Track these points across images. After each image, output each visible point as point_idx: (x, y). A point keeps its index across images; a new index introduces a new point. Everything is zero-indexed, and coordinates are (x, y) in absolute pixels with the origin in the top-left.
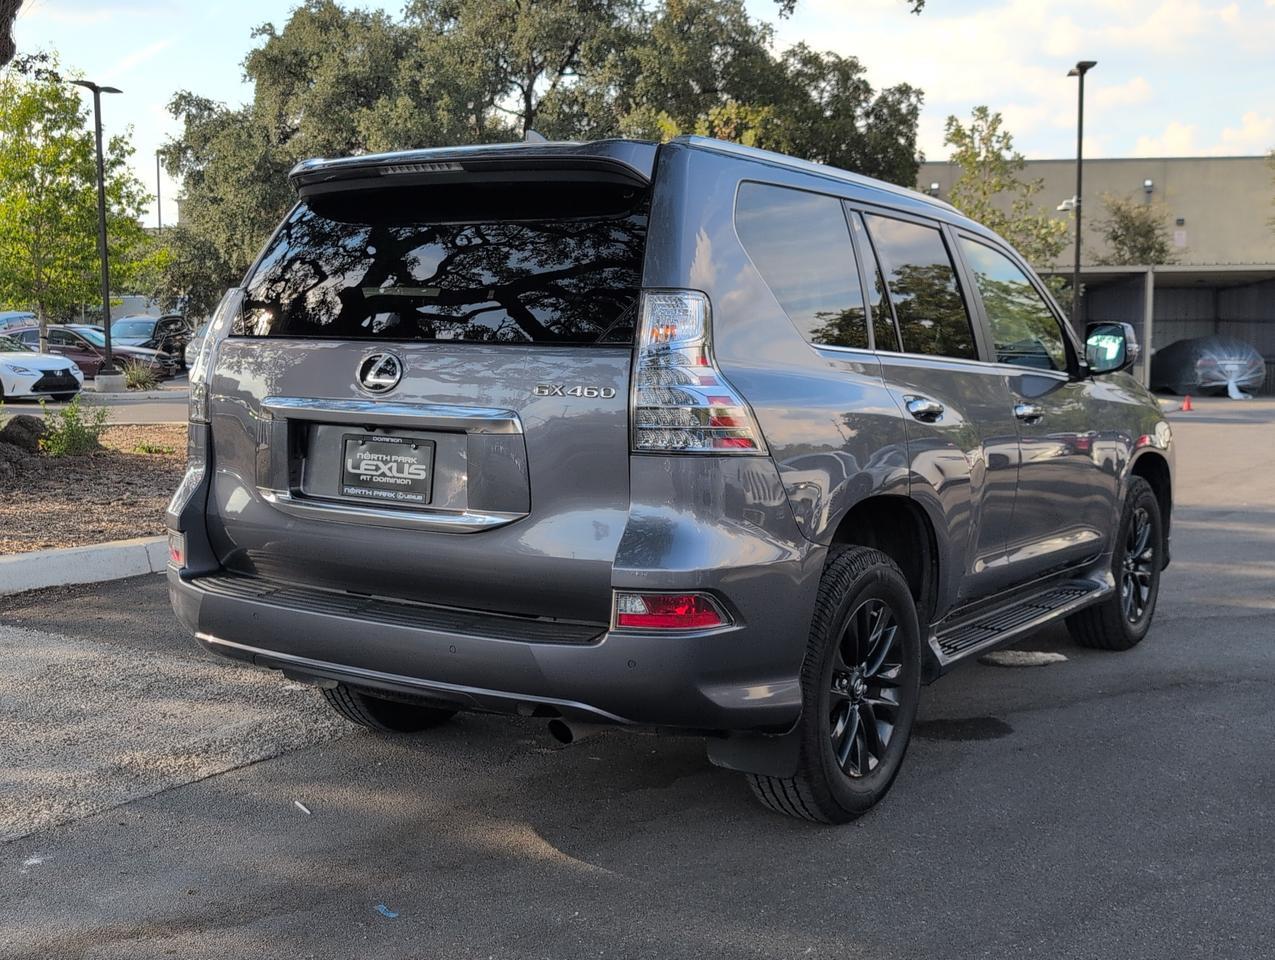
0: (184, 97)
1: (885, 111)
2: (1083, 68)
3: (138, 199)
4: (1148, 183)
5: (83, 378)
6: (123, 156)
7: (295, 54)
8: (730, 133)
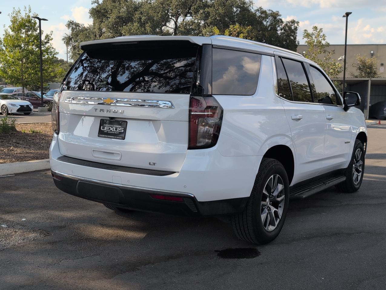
0: (71, 22)
1: (287, 28)
2: (348, 14)
3: (53, 54)
4: (372, 52)
5: (33, 108)
6: (49, 40)
7: (105, 9)
8: (235, 34)
